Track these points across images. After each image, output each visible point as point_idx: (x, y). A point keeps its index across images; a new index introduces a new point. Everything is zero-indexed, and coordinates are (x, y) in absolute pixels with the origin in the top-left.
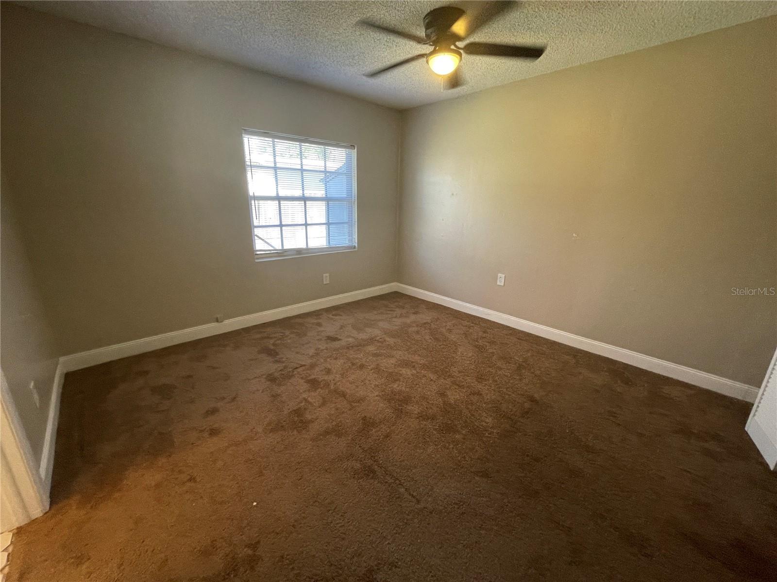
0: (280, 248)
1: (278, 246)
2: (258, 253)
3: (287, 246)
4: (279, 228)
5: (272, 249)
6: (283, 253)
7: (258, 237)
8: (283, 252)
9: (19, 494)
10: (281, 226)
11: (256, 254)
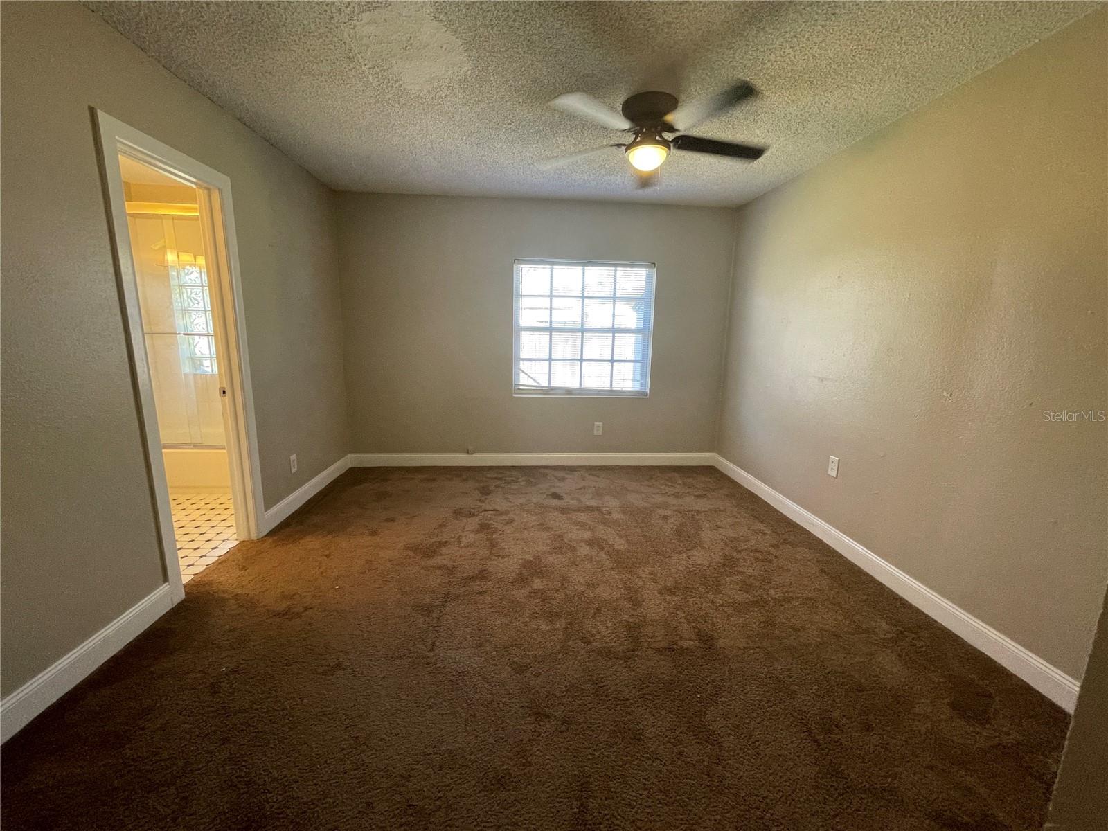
0: (547, 385)
1: (545, 383)
2: (521, 388)
3: (555, 384)
4: (547, 363)
5: (536, 384)
6: (547, 391)
7: (523, 372)
8: (550, 390)
9: (249, 528)
10: (550, 360)
11: (519, 389)
